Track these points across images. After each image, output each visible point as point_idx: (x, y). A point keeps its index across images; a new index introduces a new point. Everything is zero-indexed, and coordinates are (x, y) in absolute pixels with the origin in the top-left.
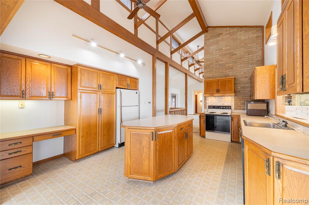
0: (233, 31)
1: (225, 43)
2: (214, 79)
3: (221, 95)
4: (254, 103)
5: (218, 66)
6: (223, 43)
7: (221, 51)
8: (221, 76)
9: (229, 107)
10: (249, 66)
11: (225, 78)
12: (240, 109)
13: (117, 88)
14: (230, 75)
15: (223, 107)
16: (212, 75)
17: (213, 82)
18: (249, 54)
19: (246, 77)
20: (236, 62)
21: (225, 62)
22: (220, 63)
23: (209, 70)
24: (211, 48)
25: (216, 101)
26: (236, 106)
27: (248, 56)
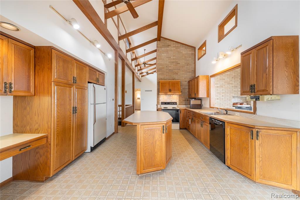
0: (178, 45)
1: (172, 53)
2: (165, 81)
3: (173, 93)
4: (195, 100)
5: (168, 71)
6: (171, 53)
7: (169, 59)
8: (170, 78)
9: (175, 103)
10: (188, 74)
11: (173, 81)
12: (182, 105)
13: (89, 82)
14: (176, 78)
15: (172, 103)
16: (163, 77)
17: (166, 83)
18: (187, 65)
19: (185, 81)
20: (179, 69)
21: (172, 68)
22: (169, 68)
23: (161, 73)
24: (163, 55)
25: (167, 99)
26: (180, 102)
27: (187, 66)
